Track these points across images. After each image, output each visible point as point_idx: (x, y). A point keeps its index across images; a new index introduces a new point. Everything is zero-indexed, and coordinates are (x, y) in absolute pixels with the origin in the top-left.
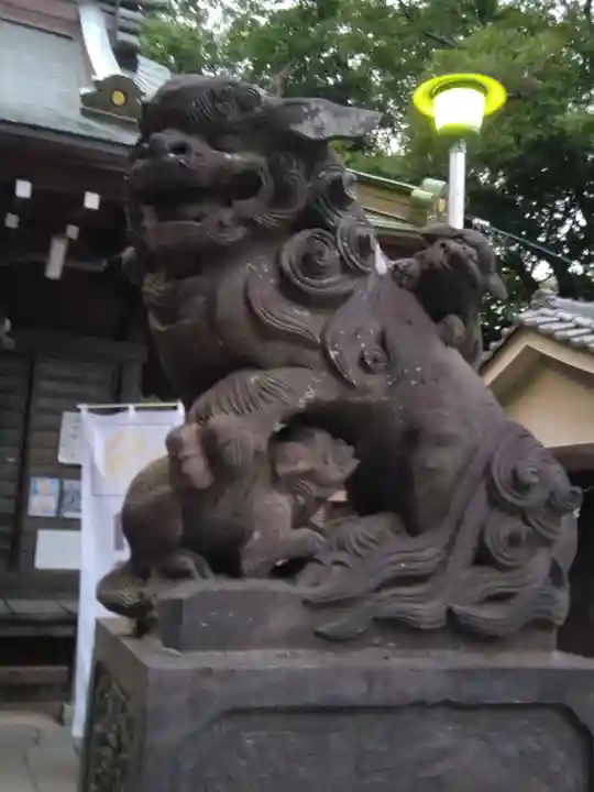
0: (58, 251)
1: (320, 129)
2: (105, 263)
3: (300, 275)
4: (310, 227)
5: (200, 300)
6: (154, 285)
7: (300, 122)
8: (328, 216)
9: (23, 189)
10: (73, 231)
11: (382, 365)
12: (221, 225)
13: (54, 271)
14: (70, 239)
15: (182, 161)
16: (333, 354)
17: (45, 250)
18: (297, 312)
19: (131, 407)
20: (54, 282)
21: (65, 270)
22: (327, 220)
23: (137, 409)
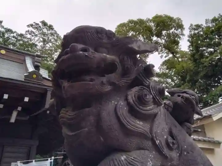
0: (15, 114)
1: (139, 47)
2: (28, 117)
3: (138, 105)
4: (138, 86)
5: (92, 119)
6: (67, 113)
7: (133, 43)
8: (144, 81)
9: (6, 96)
10: (20, 109)
11: (176, 146)
12: (102, 83)
13: (13, 120)
14: (18, 111)
15: (87, 54)
16: (158, 142)
17: (11, 114)
18: (138, 122)
19: (34, 161)
20: (12, 123)
21: (16, 120)
22: (144, 82)
23: (35, 161)
